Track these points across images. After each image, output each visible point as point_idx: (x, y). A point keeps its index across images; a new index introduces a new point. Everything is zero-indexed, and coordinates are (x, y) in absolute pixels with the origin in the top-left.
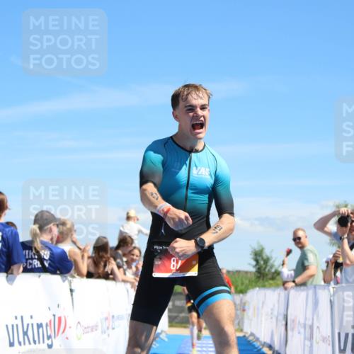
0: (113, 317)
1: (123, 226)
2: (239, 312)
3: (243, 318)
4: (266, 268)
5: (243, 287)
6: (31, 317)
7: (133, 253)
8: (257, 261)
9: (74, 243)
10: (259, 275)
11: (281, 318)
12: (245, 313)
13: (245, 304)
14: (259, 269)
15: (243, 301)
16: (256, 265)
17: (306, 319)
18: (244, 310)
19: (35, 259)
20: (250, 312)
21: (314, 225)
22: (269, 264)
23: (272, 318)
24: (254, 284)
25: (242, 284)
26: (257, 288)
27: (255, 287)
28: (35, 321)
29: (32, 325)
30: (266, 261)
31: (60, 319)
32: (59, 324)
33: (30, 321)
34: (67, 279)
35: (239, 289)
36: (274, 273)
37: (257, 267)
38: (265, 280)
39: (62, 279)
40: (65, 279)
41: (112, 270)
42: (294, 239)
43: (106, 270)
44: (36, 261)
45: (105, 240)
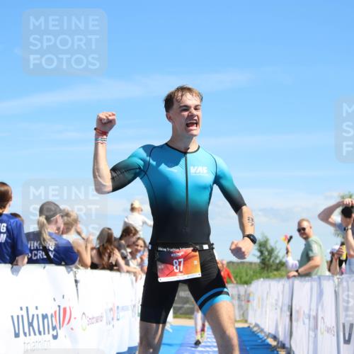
0: (118, 307)
1: (127, 217)
2: (243, 303)
3: (247, 309)
4: (270, 258)
5: (248, 278)
6: (37, 308)
7: (137, 243)
8: (261, 252)
9: (79, 233)
10: (263, 266)
11: (286, 308)
12: (250, 304)
13: (249, 295)
14: (263, 259)
15: (248, 292)
16: (261, 256)
17: (310, 309)
18: (248, 301)
19: (40, 250)
20: (254, 303)
21: (319, 216)
22: (273, 255)
23: (276, 309)
24: (258, 275)
25: (247, 275)
26: (262, 279)
27: (260, 278)
28: (40, 312)
29: (37, 315)
30: (271, 252)
31: (65, 310)
32: (64, 315)
33: (36, 312)
34: (72, 270)
35: (243, 280)
36: (278, 264)
37: (262, 258)
38: (269, 270)
39: (67, 270)
40: (69, 270)
41: (117, 261)
42: (299, 230)
43: (110, 261)
44: (41, 252)
45: (110, 231)
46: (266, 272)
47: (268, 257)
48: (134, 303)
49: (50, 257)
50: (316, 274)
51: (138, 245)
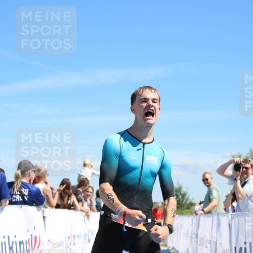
0: (74, 236)
1: (81, 171)
4: (183, 201)
6: (15, 237)
7: (88, 190)
10: (178, 206)
11: (194, 236)
17: (212, 237)
22: (185, 198)
23: (187, 237)
28: (18, 239)
29: (16, 242)
30: (184, 196)
31: (36, 238)
32: (35, 241)
33: (14, 240)
36: (189, 204)
38: (182, 209)
39: (37, 209)
40: (39, 209)
41: (73, 202)
42: (204, 180)
43: (69, 202)
44: (18, 196)
45: (68, 181)
46: (180, 210)
47: (182, 199)
48: (85, 233)
49: (25, 200)
50: (215, 212)
51: (88, 192)
